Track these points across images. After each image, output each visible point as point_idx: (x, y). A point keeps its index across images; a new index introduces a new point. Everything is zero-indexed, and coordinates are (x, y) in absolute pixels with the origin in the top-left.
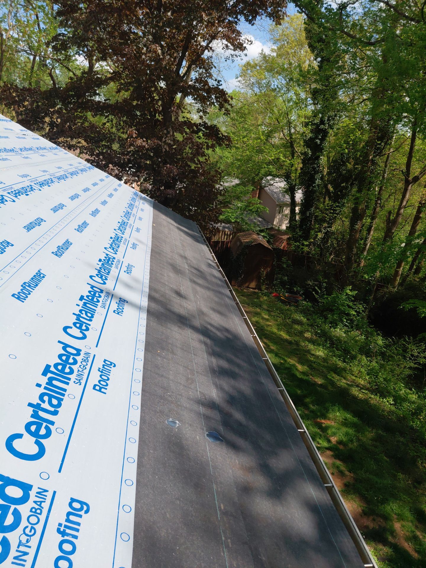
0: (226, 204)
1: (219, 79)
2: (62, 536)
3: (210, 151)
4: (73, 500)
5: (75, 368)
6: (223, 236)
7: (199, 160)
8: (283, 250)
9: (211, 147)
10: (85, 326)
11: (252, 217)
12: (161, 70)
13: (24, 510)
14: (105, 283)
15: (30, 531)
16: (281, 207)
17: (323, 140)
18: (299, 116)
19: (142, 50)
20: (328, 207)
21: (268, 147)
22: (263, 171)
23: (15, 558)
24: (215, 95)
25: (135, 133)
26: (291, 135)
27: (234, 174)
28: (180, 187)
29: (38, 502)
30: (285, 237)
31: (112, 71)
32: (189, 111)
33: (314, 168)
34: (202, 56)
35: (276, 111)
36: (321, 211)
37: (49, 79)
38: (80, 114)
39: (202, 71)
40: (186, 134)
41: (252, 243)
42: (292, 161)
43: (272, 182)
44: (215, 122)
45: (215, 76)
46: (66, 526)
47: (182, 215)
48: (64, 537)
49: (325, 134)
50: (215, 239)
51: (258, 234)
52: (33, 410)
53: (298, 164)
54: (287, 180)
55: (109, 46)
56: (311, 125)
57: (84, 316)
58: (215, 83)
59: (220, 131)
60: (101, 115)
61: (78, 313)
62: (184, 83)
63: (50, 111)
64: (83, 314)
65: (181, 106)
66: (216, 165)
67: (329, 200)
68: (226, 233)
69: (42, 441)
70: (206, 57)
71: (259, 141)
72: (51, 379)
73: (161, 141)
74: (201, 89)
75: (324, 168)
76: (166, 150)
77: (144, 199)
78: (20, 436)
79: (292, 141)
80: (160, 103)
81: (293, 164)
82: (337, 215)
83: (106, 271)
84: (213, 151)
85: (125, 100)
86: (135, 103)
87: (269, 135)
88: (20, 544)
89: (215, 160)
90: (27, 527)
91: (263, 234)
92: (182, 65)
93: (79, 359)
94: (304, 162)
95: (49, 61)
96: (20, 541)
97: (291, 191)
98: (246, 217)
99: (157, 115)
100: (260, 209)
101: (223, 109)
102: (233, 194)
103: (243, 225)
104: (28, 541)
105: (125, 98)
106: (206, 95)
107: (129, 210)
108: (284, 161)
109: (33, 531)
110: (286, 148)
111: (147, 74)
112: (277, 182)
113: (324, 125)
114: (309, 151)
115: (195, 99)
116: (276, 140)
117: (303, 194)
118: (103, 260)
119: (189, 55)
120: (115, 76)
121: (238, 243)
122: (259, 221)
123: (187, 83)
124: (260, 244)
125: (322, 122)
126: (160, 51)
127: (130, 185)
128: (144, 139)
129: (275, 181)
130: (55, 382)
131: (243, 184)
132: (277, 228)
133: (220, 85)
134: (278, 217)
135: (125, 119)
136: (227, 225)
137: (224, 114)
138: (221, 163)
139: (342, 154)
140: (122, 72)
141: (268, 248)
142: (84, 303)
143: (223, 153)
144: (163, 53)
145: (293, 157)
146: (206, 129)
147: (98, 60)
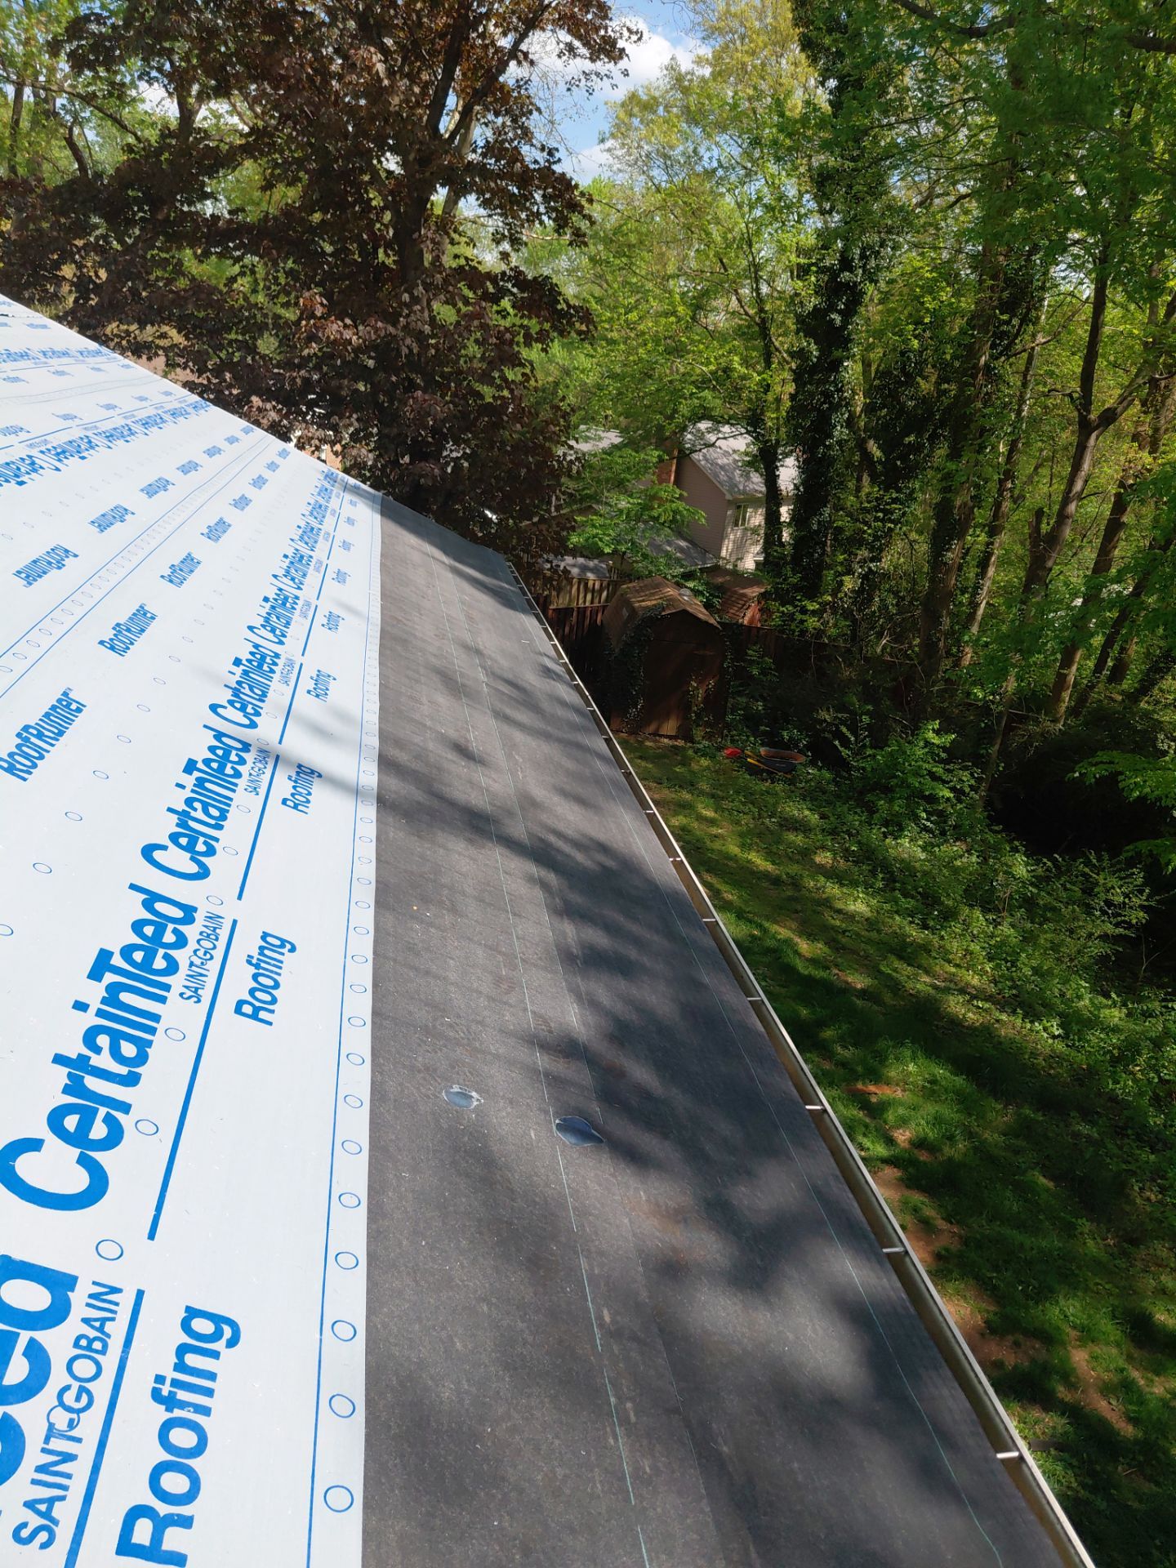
0: (586, 502)
1: (552, 144)
2: (167, 1410)
3: (533, 354)
4: (192, 1313)
5: (182, 956)
6: (581, 596)
7: (504, 379)
8: (749, 628)
9: (537, 340)
10: (205, 843)
11: (659, 540)
12: (386, 121)
13: (58, 1342)
14: (253, 725)
15: (78, 1399)
16: (739, 507)
17: (848, 313)
18: (782, 249)
19: (331, 64)
20: (869, 502)
21: (697, 338)
22: (684, 409)
23: (40, 1469)
24: (541, 192)
25: (322, 304)
26: (760, 300)
27: (606, 417)
28: (454, 455)
29: (96, 1320)
30: (754, 592)
31: (246, 129)
32: (472, 240)
33: (827, 396)
34: (501, 79)
35: (717, 237)
36: (850, 515)
37: (67, 157)
38: (164, 255)
39: (504, 123)
40: (466, 302)
41: (664, 609)
42: (764, 376)
43: (712, 438)
44: (546, 272)
45: (540, 136)
46: (175, 1383)
47: (463, 535)
48: (172, 1411)
49: (855, 298)
50: (559, 602)
51: (679, 585)
52: (69, 1074)
53: (784, 386)
54: (755, 431)
55: (236, 53)
56: (817, 272)
57: (199, 814)
58: (541, 157)
59: (560, 294)
60: (220, 256)
61: (181, 806)
62: (454, 156)
63: (76, 246)
64: (195, 810)
65: (447, 224)
66: (555, 393)
67: (873, 481)
68: (590, 584)
69: (97, 1155)
70: (511, 83)
71: (672, 319)
72: (113, 990)
73: (395, 324)
74: (501, 175)
75: (854, 393)
76: (411, 350)
77: (355, 490)
78: (34, 1145)
79: (763, 321)
80: (387, 216)
81: (768, 385)
82: (896, 525)
83: (256, 691)
84: (544, 350)
85: (288, 212)
86: (317, 217)
87: (698, 305)
88: (51, 1432)
89: (551, 379)
90: (67, 1388)
91: (691, 584)
92: (444, 105)
93: (191, 932)
94: (798, 376)
95: (65, 102)
96: (51, 1426)
97: (766, 460)
98: (643, 538)
99: (381, 251)
100: (681, 516)
101: (569, 231)
102: (604, 475)
103: (637, 562)
104: (71, 1425)
105: (287, 204)
106: (516, 191)
107: (312, 520)
108: (743, 378)
109: (85, 1399)
110: (748, 340)
111: (346, 135)
112: (725, 438)
113: (851, 272)
114: (813, 347)
115: (485, 204)
116: (718, 319)
117: (799, 467)
118: (244, 662)
119: (464, 74)
120: (257, 143)
121: (625, 613)
122: (681, 550)
123: (462, 158)
124: (685, 612)
125: (846, 263)
126: (380, 68)
127: (313, 452)
128: (348, 321)
129: (720, 435)
130: (125, 997)
131: (631, 443)
132: (730, 567)
133: (555, 163)
134: (732, 537)
135: (290, 264)
136: (591, 564)
137: (571, 244)
138: (567, 387)
139: (903, 354)
140: (276, 129)
141: (707, 622)
142: (197, 779)
143: (572, 359)
144: (391, 73)
145: (768, 364)
146: (522, 290)
147: (202, 97)
